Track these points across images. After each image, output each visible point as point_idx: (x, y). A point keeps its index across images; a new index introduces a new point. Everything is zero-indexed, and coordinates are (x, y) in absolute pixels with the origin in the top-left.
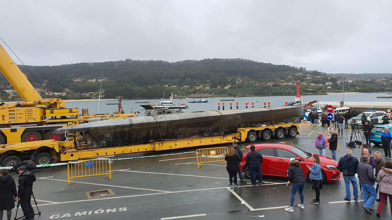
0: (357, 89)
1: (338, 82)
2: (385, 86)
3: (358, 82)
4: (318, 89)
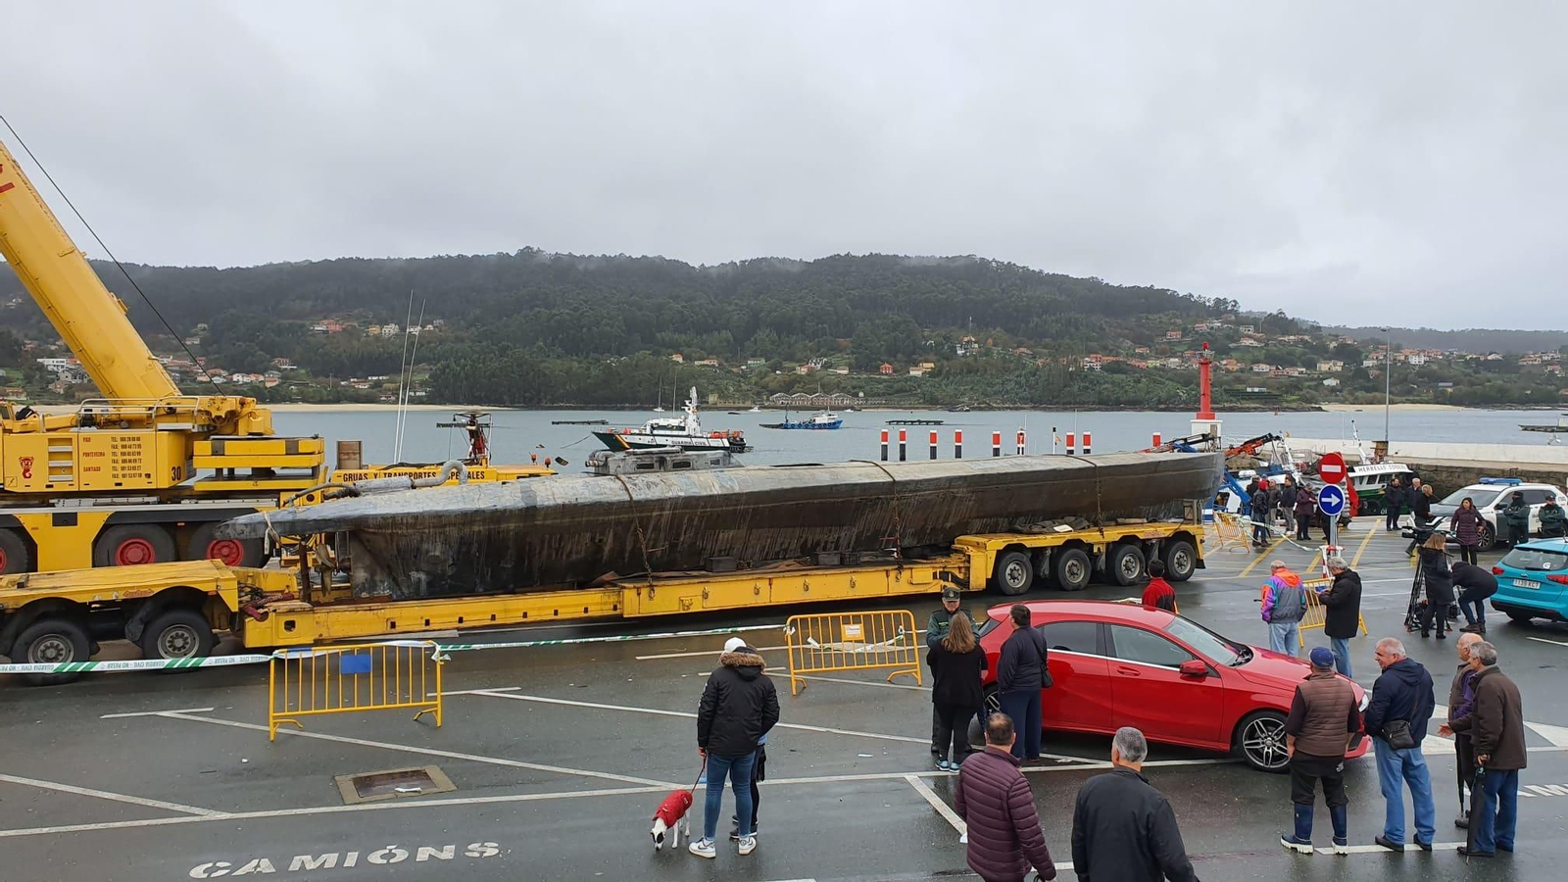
0: (1444, 392)
1: (1366, 363)
2: (1558, 382)
3: (1450, 364)
4: (1286, 386)
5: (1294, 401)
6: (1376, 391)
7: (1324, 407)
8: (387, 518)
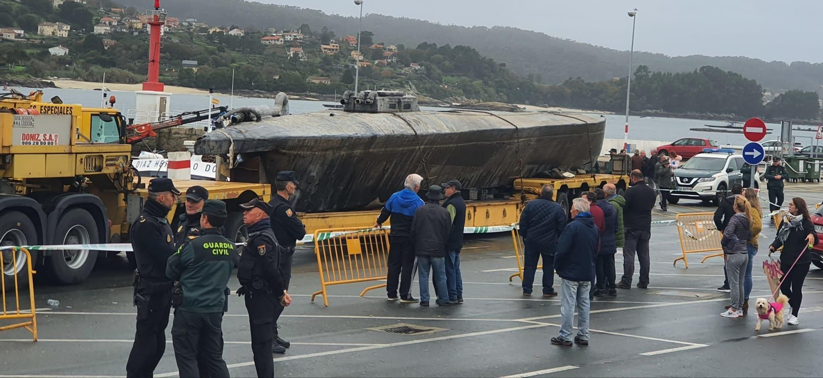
0: (189, 72)
1: (99, 30)
2: (301, 68)
3: (191, 38)
4: (9, 53)
5: (20, 73)
6: (114, 65)
7: (56, 83)
8: (301, 140)
